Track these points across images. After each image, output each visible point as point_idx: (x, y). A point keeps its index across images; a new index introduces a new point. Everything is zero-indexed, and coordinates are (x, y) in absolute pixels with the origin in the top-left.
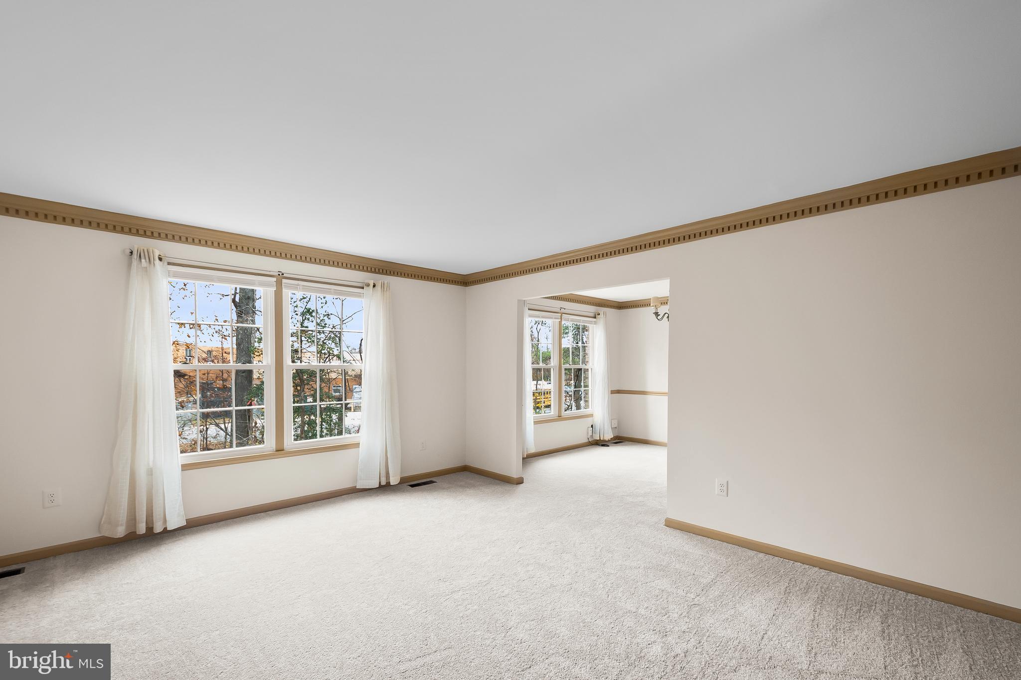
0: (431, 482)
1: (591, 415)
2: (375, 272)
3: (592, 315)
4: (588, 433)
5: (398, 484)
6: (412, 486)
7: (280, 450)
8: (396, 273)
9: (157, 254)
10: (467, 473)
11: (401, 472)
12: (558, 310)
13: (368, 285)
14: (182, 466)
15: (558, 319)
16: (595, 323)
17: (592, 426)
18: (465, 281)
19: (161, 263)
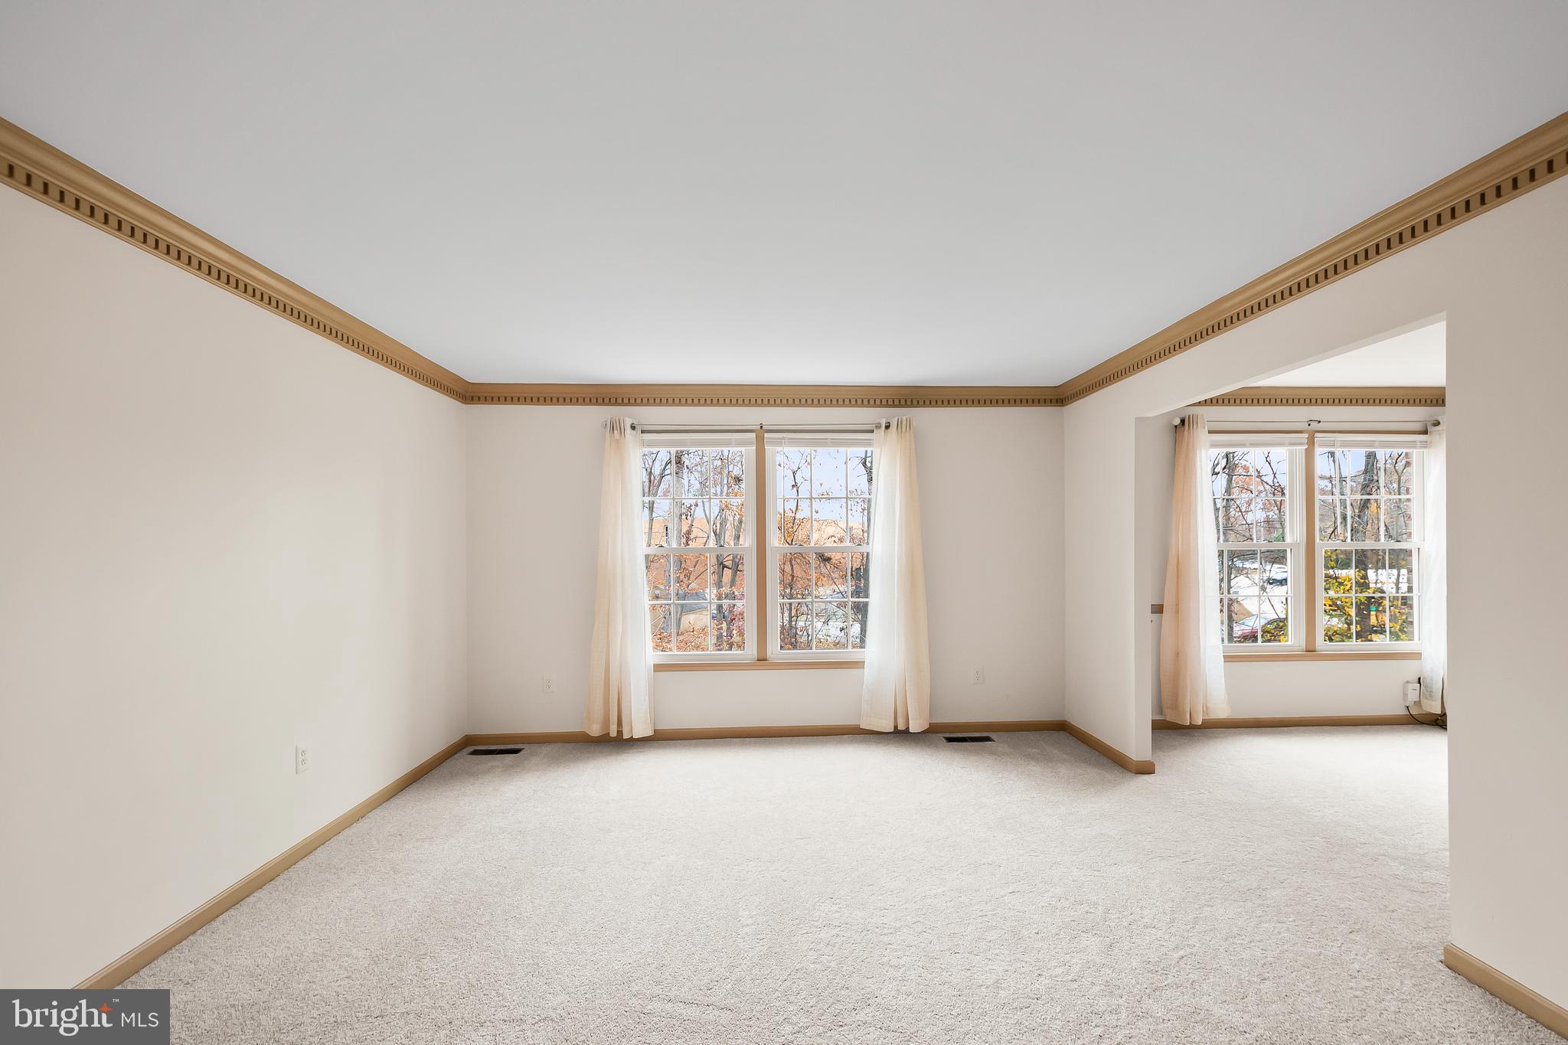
0: (988, 739)
1: (1417, 656)
2: (894, 406)
3: (1418, 427)
4: (1405, 695)
5: (923, 732)
6: (950, 740)
7: (762, 660)
8: (933, 402)
9: (628, 422)
10: (1062, 735)
11: (931, 715)
12: (1305, 426)
13: (878, 427)
14: (655, 666)
15: (1301, 444)
16: (1425, 445)
17: (1419, 679)
18: (1059, 397)
19: (634, 432)
